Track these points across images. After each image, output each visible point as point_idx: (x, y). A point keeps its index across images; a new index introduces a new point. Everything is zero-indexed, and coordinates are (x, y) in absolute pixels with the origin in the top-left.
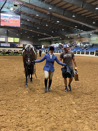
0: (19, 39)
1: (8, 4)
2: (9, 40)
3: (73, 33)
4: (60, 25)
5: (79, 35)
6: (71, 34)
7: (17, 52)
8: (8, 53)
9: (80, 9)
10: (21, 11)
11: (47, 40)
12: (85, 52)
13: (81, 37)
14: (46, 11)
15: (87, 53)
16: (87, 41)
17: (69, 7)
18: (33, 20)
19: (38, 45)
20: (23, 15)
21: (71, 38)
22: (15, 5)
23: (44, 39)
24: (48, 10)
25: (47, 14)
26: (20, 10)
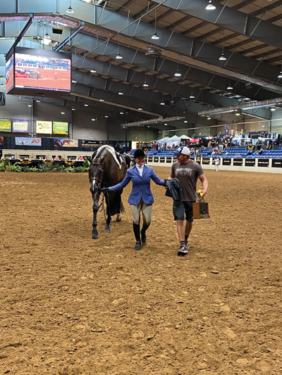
0: (67, 124)
1: (36, 28)
2: (38, 127)
3: (221, 107)
4: (183, 83)
5: (240, 111)
6: (215, 110)
7: (62, 163)
8: (35, 164)
9: (242, 38)
10: (73, 47)
11: (146, 126)
12: (257, 160)
13: (244, 118)
14: (144, 47)
15: (263, 163)
16: (262, 128)
17: (208, 34)
18: (108, 72)
19: (121, 142)
20: (77, 58)
21: (216, 121)
22: (56, 31)
23: (138, 124)
24: (150, 44)
25: (146, 54)
26: (69, 44)
